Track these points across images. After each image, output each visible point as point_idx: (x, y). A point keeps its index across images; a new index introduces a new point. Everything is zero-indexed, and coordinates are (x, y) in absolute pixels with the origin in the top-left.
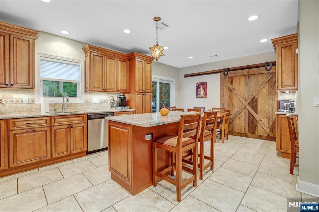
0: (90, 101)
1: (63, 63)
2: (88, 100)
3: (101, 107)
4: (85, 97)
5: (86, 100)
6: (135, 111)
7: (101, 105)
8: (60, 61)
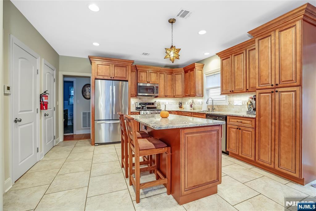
0: (232, 103)
1: (216, 74)
2: (231, 102)
3: (243, 110)
4: (228, 100)
5: (229, 102)
6: (255, 118)
7: (243, 108)
8: (213, 74)
